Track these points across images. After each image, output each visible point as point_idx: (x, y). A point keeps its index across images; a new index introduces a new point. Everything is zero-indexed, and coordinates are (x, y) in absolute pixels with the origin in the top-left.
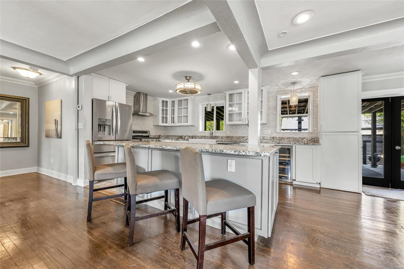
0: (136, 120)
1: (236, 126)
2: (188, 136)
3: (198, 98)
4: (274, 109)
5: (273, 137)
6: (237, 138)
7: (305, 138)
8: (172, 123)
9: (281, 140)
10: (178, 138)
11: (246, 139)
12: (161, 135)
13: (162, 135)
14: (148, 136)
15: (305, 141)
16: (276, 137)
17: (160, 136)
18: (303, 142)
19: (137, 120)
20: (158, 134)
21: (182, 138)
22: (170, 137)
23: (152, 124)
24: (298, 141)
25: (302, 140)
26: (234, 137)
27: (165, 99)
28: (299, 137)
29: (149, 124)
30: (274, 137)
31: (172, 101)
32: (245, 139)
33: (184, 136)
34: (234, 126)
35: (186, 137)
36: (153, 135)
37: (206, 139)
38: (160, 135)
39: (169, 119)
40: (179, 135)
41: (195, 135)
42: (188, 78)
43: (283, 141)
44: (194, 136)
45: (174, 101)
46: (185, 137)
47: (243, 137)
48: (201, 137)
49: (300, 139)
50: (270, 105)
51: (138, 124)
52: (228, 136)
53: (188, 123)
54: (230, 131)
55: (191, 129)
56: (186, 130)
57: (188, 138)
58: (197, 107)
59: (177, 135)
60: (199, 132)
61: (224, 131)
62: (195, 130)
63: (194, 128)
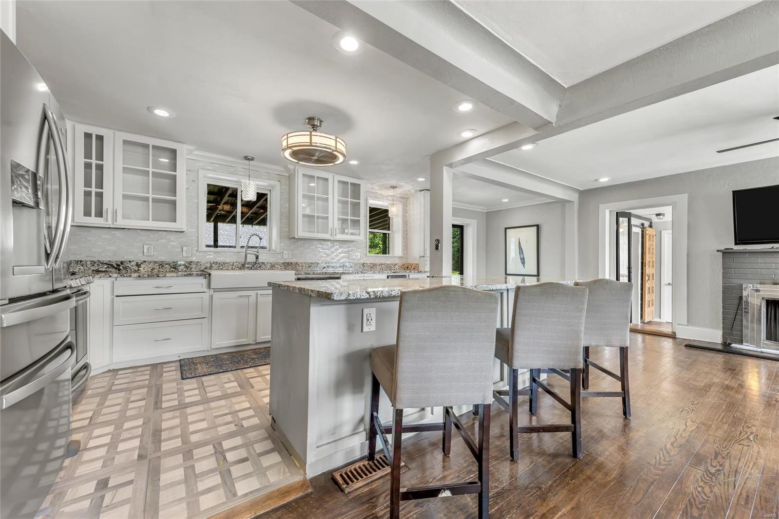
1: (302, 242)
2: (156, 262)
3: (196, 155)
6: (307, 266)
8: (87, 214)
9: (373, 268)
10: (98, 271)
11: (323, 268)
16: (367, 264)
21: (125, 269)
26: (300, 265)
30: (364, 263)
31: (88, 135)
33: (133, 263)
34: (299, 242)
35: (142, 266)
41: (184, 260)
42: (313, 124)
45: (100, 137)
46: (138, 265)
47: (318, 264)
48: (208, 265)
52: (287, 261)
53: (175, 221)
54: (290, 252)
55: (165, 241)
56: (140, 244)
57: (153, 269)
58: (193, 181)
59: (93, 260)
60: (200, 252)
61: (278, 250)
62: (185, 246)
63: (181, 240)
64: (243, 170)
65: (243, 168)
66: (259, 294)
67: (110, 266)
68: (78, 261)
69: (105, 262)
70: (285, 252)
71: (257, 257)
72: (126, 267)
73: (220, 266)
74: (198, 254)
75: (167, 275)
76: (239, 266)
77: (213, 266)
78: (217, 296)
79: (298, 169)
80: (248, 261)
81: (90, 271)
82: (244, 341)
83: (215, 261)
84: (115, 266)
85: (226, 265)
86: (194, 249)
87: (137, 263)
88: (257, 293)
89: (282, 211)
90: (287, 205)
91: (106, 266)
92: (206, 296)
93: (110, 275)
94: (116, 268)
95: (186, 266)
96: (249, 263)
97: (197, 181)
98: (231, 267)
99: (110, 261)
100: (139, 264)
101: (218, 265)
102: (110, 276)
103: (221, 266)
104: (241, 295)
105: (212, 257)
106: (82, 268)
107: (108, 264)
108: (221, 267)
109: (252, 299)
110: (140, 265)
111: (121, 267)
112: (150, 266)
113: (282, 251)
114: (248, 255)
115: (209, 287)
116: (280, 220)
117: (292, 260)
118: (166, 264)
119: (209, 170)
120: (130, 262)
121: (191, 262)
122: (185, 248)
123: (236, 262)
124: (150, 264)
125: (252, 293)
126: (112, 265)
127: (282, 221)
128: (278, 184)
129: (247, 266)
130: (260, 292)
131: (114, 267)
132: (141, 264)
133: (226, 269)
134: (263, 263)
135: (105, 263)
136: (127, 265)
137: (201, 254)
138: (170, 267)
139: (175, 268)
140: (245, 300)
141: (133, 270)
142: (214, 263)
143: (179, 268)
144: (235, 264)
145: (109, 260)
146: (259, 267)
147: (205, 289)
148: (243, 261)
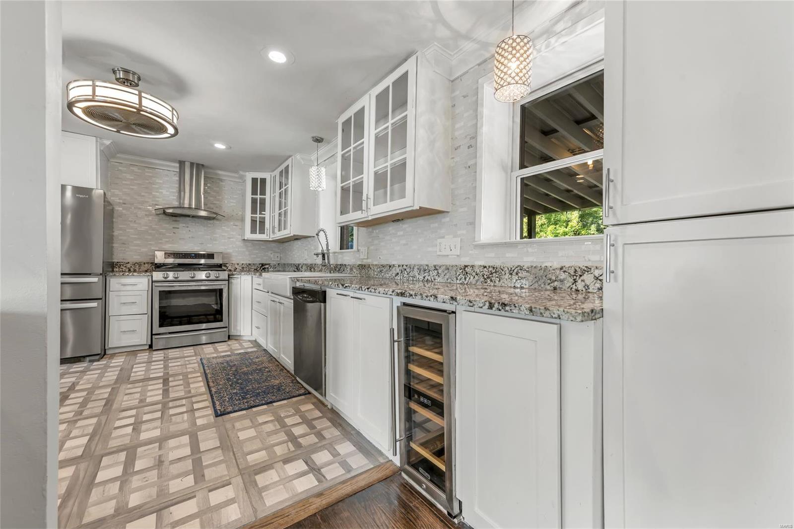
0: (188, 227)
4: (469, 148)
5: (463, 264)
6: (379, 269)
7: (588, 270)
9: (489, 280)
12: (268, 263)
14: (221, 265)
15: (587, 287)
16: (473, 266)
17: (266, 264)
18: (577, 290)
19: (188, 229)
20: (258, 261)
24: (556, 283)
25: (571, 280)
27: (259, 175)
28: (559, 266)
29: (230, 238)
36: (238, 262)
43: (497, 282)
47: (390, 267)
49: (563, 276)
50: (457, 134)
51: (192, 237)
52: (364, 262)
70: (362, 248)
113: (359, 248)
117: (368, 261)
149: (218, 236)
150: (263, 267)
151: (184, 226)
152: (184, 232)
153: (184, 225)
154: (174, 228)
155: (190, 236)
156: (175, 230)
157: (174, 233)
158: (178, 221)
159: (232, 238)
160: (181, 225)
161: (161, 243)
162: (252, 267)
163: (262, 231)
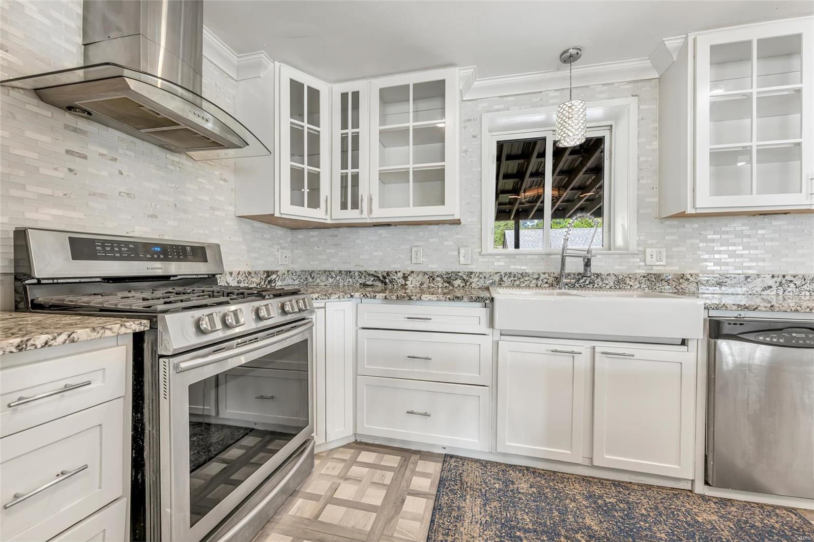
1: (696, 226)
2: (425, 273)
8: (344, 206)
10: (365, 285)
11: (765, 289)
12: (274, 269)
13: (282, 269)
14: (211, 279)
17: (273, 273)
21: (391, 282)
22: (324, 278)
23: (232, 208)
26: (691, 279)
27: (308, 80)
31: (344, 96)
32: (759, 289)
33: (400, 275)
34: (687, 225)
35: (410, 278)
36: (235, 270)
37: (528, 287)
38: (270, 269)
39: (329, 187)
40: (372, 269)
41: (462, 269)
44: (457, 273)
45: (356, 95)
46: (405, 278)
47: (747, 278)
48: (497, 278)
52: (656, 270)
53: (443, 203)
54: (664, 251)
55: (437, 240)
56: (408, 247)
57: (422, 284)
58: (474, 137)
59: (360, 270)
60: (483, 255)
61: (633, 247)
62: (463, 246)
63: (457, 236)
64: (557, 94)
65: (556, 90)
66: (597, 350)
67: (376, 279)
68: (348, 271)
69: (371, 273)
70: (649, 251)
71: (587, 264)
72: (392, 279)
73: (515, 281)
74: (481, 259)
75: (423, 297)
76: (550, 281)
77: (504, 279)
78: (506, 345)
79: (695, 40)
80: (567, 271)
81: (358, 285)
82: (561, 452)
83: (508, 271)
84: (381, 278)
85: (526, 278)
86: (475, 250)
87: (404, 274)
88: (594, 348)
89: (642, 159)
90: (655, 145)
91: (372, 279)
92: (486, 343)
93: (352, 294)
94: (382, 282)
95: (464, 280)
96: (569, 274)
97: (479, 136)
98: (534, 282)
99: (376, 272)
100: (406, 275)
101: (512, 278)
102: (352, 296)
103: (518, 280)
104: (559, 348)
105: (503, 264)
106: (351, 280)
107: (375, 276)
108: (518, 282)
109: (583, 362)
110: (407, 277)
111: (387, 280)
112: (418, 278)
113: (640, 249)
114: (568, 259)
115: (491, 323)
116: (639, 180)
117: (667, 268)
118: (438, 276)
119: (498, 110)
120: (396, 272)
121: (471, 273)
122: (462, 251)
123: (544, 274)
124: (418, 275)
125: (584, 347)
126: (378, 277)
127: (641, 181)
128: (632, 102)
129: (565, 280)
130: (601, 347)
131: (380, 280)
132: (409, 275)
133: (526, 286)
134: (598, 275)
135: (372, 275)
136: (393, 277)
137: (485, 259)
138: (442, 281)
139: (449, 283)
140: (566, 361)
141: (399, 285)
142: (506, 274)
143: (454, 282)
144: (542, 276)
145: (376, 270)
146: (590, 283)
147: (484, 328)
148: (557, 271)
149: (190, 199)
150: (269, 279)
151: (102, 155)
152: (105, 173)
153: (105, 152)
154: (68, 152)
155: (123, 189)
156: (76, 163)
157: (70, 170)
158: (83, 133)
159: (218, 210)
160: (93, 149)
161: (21, 200)
162: (254, 280)
163: (314, 203)
